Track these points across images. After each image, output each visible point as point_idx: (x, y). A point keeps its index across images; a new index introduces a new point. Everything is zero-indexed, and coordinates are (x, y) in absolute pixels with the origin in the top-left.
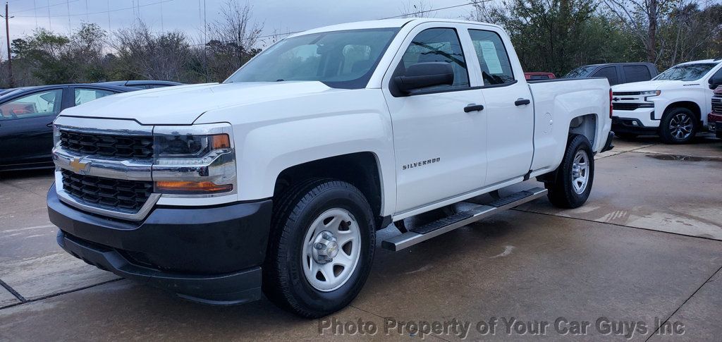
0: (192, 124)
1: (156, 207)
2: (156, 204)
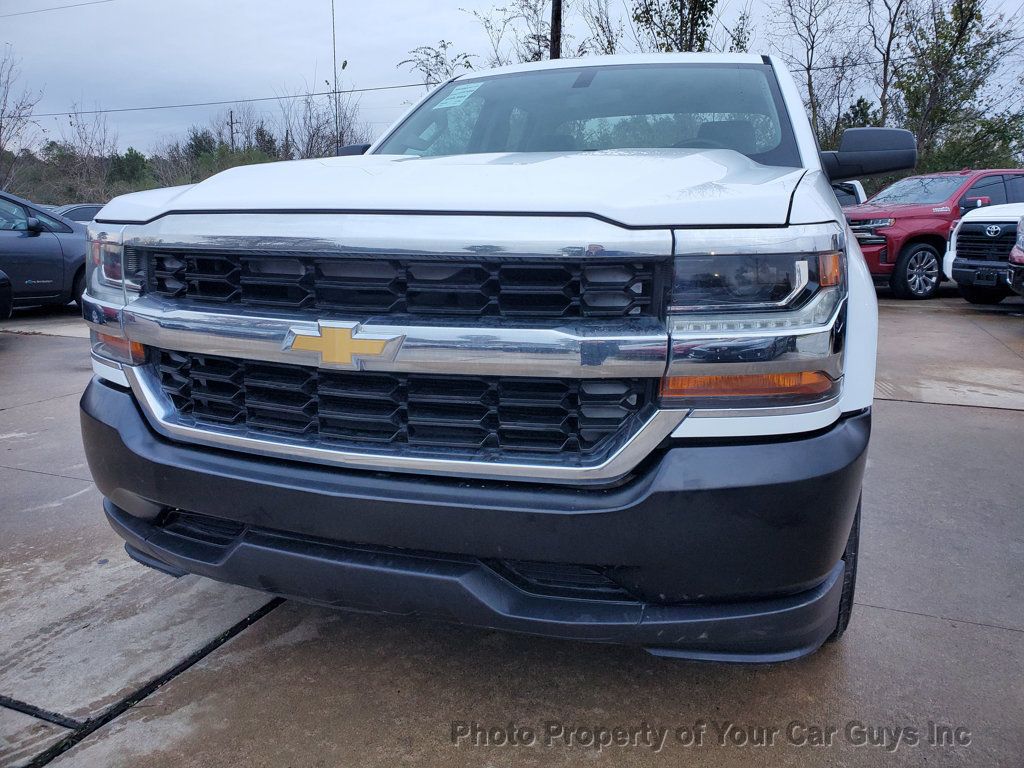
0: (787, 224)
1: (670, 444)
2: (672, 436)
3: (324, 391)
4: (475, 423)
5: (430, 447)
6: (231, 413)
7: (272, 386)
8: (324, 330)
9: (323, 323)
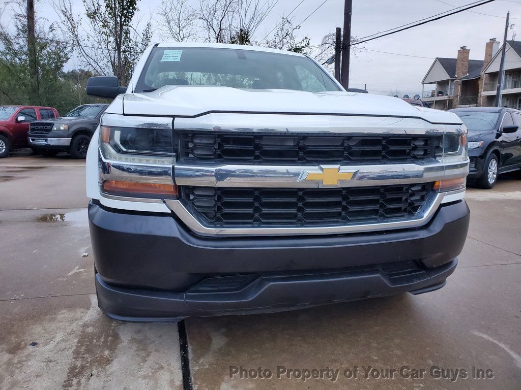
1: (442, 205)
2: (442, 203)
3: (310, 200)
4: (377, 207)
5: (358, 220)
6: (251, 218)
7: (280, 201)
8: (324, 171)
9: (323, 166)
